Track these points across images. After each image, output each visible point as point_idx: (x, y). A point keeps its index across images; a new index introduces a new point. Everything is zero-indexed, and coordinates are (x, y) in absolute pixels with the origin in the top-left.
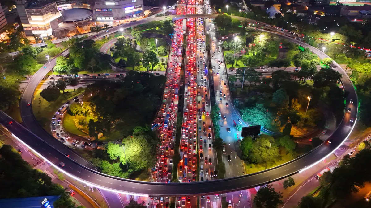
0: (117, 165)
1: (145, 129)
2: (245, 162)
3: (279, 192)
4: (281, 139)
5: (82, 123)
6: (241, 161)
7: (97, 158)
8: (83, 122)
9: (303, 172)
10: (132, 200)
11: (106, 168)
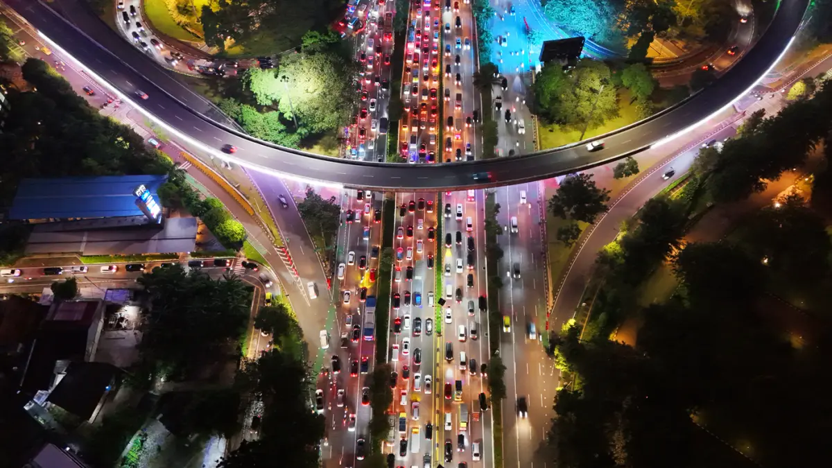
0: (273, 115)
1: (328, 39)
2: (539, 120)
3: (605, 189)
4: (625, 71)
5: (184, 9)
6: (532, 117)
7: (229, 99)
8: (186, 6)
9: (658, 150)
10: (310, 193)
11: (251, 123)
